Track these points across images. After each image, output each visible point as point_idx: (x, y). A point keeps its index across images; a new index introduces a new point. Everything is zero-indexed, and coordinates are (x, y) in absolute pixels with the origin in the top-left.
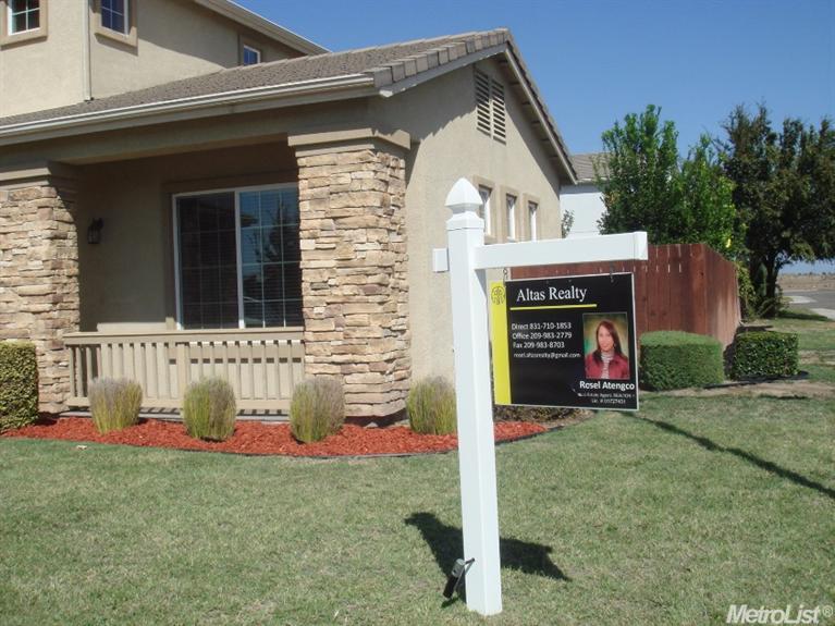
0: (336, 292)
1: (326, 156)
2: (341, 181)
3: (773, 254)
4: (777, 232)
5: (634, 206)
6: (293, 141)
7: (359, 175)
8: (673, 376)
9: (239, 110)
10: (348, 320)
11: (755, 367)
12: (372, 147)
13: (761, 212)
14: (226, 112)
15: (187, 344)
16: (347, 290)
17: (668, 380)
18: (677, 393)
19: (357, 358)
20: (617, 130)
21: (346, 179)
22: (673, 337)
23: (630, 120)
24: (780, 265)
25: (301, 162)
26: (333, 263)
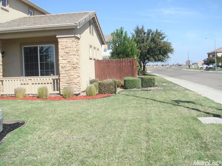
0: (67, 68)
1: (65, 40)
2: (68, 45)
3: (145, 60)
4: (146, 56)
5: (118, 50)
6: (57, 37)
7: (72, 44)
8: (131, 86)
9: (46, 29)
10: (70, 74)
11: (146, 85)
12: (75, 38)
13: (142, 50)
14: (43, 30)
15: (31, 80)
16: (70, 68)
17: (130, 87)
18: (133, 89)
19: (72, 82)
20: (114, 33)
21: (69, 45)
22: (131, 78)
23: (117, 30)
24: (146, 63)
25: (59, 41)
26: (66, 62)
